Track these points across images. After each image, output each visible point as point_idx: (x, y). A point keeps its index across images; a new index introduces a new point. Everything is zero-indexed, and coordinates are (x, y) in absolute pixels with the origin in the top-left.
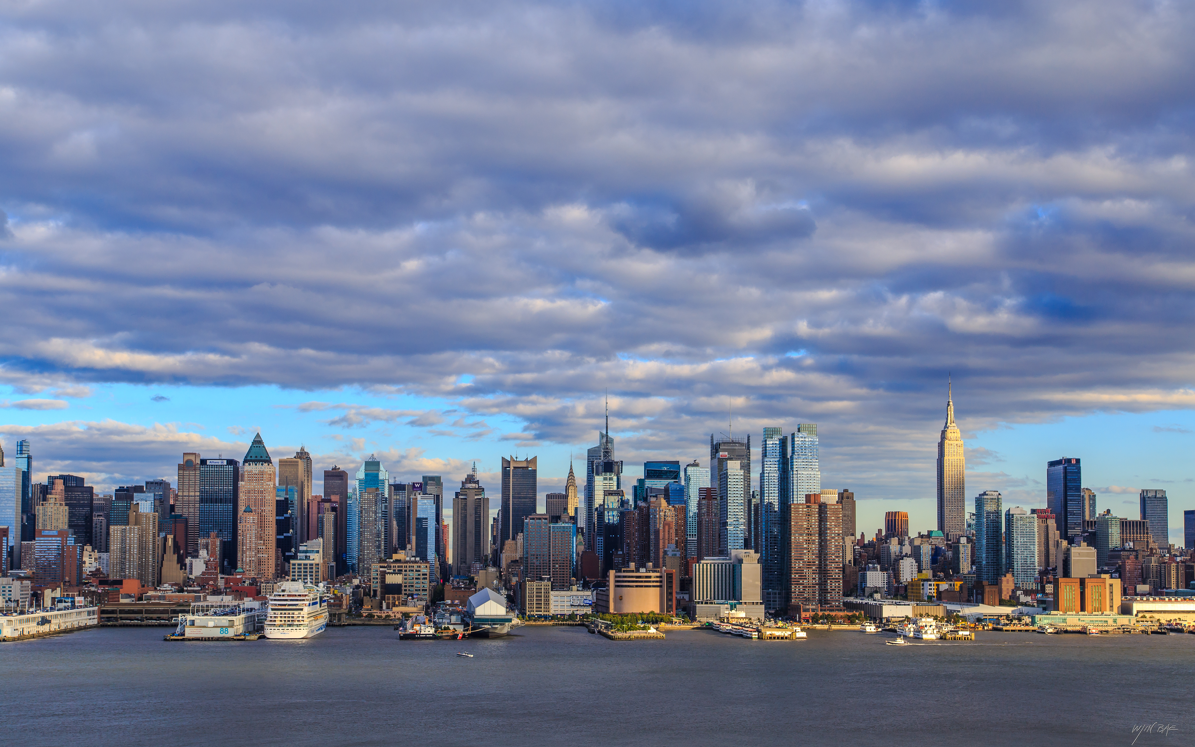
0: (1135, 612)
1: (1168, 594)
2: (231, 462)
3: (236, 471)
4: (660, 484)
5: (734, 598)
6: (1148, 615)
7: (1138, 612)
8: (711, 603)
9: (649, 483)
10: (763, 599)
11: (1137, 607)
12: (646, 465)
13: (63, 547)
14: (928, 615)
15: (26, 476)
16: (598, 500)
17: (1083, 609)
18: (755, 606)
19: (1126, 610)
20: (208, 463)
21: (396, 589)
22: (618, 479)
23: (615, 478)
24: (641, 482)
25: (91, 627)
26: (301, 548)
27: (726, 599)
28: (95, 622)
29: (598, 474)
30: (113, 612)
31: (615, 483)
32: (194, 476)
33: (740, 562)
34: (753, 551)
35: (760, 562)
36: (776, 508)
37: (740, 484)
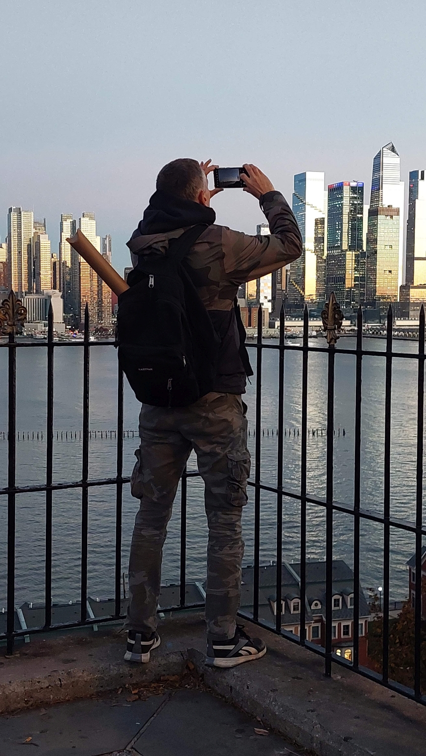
5: (46, 320)
8: (32, 323)
10: (64, 319)
17: (250, 325)
18: (59, 324)
19: (272, 325)
27: (41, 320)
33: (50, 297)
34: (57, 291)
35: (63, 297)
36: (69, 264)
37: (49, 249)
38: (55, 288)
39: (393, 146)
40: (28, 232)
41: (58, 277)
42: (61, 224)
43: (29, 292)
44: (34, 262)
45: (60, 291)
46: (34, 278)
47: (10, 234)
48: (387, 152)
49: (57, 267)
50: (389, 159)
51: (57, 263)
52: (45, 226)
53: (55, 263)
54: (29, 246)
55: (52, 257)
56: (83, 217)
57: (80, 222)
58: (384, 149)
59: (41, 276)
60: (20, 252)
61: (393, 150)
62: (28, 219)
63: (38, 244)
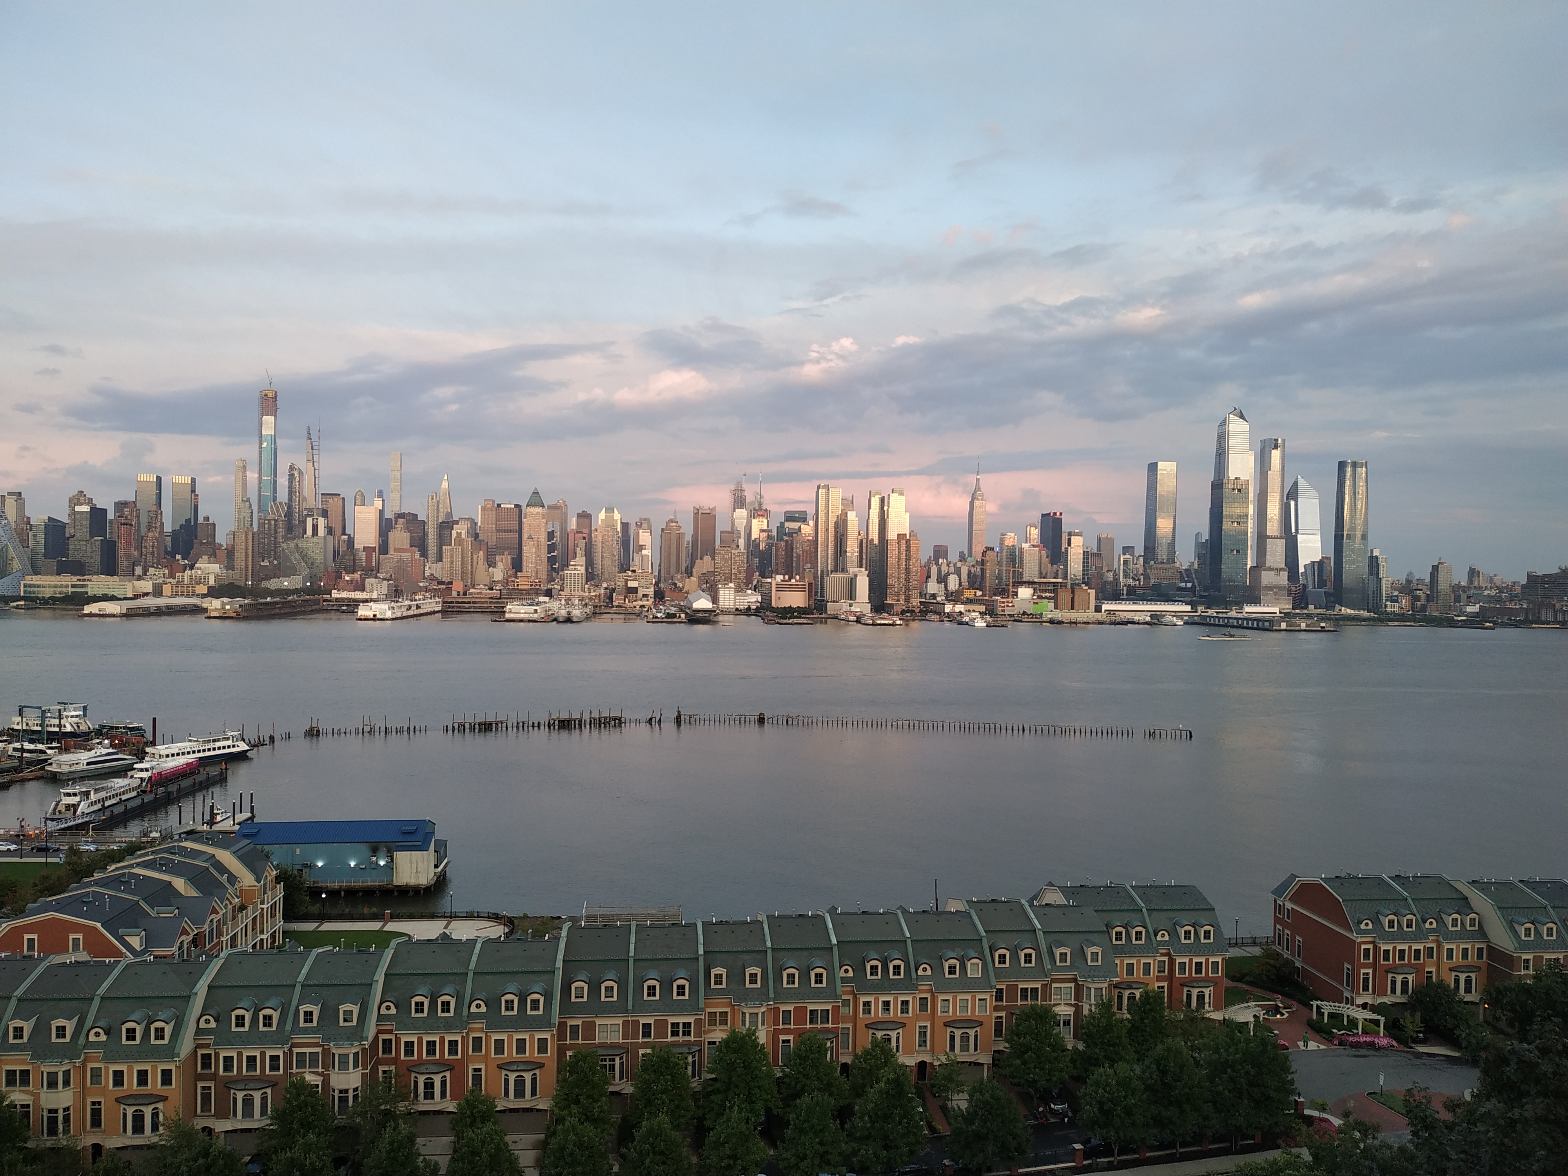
0: (1103, 611)
1: (1123, 600)
2: (517, 506)
3: (521, 511)
4: (794, 525)
5: (851, 599)
6: (1112, 612)
7: (1106, 611)
8: (837, 602)
9: (787, 524)
10: (869, 599)
11: (1105, 607)
12: (785, 513)
13: (412, 560)
14: (974, 611)
15: (381, 512)
16: (755, 535)
17: (1073, 608)
18: (866, 605)
19: (1098, 609)
20: (502, 506)
21: (634, 590)
22: (768, 522)
23: (766, 521)
24: (782, 524)
25: (438, 612)
26: (572, 563)
27: (846, 600)
28: (440, 609)
29: (754, 518)
30: (451, 602)
31: (766, 524)
32: (492, 515)
33: (856, 576)
34: (863, 569)
35: (868, 576)
36: (876, 542)
37: (856, 525)
38: (861, 567)
39: (1241, 412)
40: (836, 508)
41: (864, 556)
42: (870, 501)
43: (835, 570)
44: (841, 540)
45: (866, 570)
46: (841, 556)
47: (817, 511)
48: (1234, 419)
49: (864, 546)
50: (1237, 427)
51: (864, 541)
52: (852, 503)
53: (862, 541)
54: (837, 524)
55: (859, 534)
56: (893, 492)
57: (889, 498)
58: (1231, 415)
59: (848, 554)
60: (827, 530)
61: (1242, 416)
62: (837, 495)
63: (845, 521)
